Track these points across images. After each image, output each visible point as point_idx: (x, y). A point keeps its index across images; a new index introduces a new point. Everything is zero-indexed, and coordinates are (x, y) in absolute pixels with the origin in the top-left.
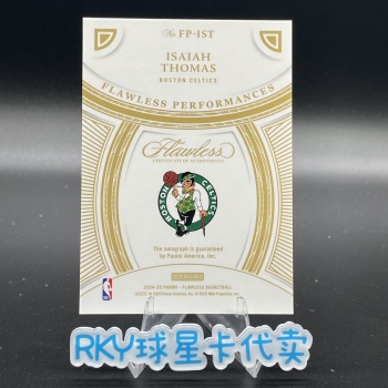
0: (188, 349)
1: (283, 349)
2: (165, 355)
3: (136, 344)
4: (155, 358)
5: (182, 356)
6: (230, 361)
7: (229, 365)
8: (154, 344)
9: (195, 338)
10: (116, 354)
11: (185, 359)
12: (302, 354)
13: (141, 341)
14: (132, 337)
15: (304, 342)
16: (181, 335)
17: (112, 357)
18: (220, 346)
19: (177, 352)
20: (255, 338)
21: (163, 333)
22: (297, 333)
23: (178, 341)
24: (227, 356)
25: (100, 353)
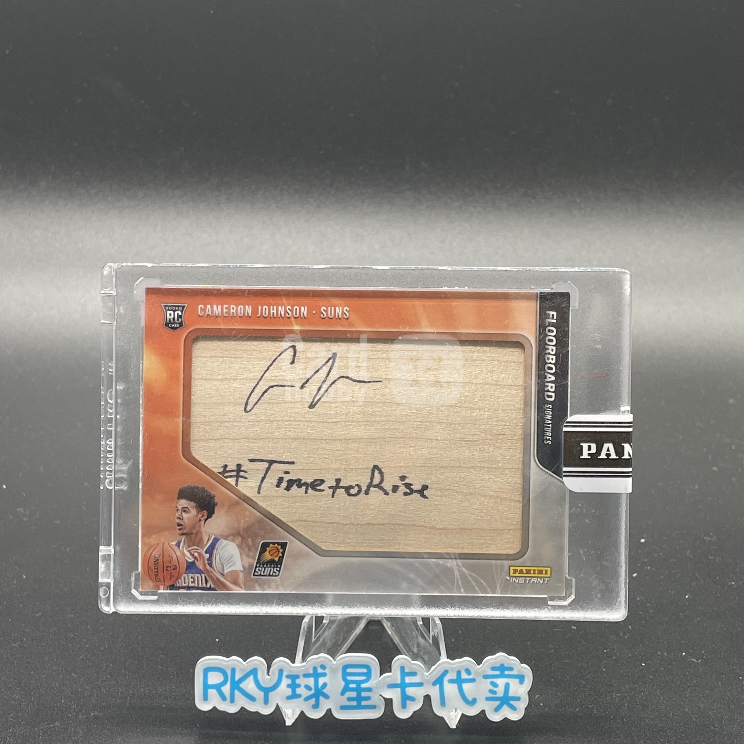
0: (359, 690)
1: (491, 691)
2: (327, 697)
3: (285, 682)
4: (313, 701)
5: (349, 699)
6: (416, 706)
7: (415, 712)
8: (311, 682)
9: (368, 675)
10: (259, 695)
11: (354, 703)
12: (518, 699)
13: (293, 677)
14: (281, 672)
15: (521, 682)
16: (349, 670)
17: (252, 699)
18: (403, 686)
19: (343, 693)
20: (452, 676)
21: (323, 667)
22: (511, 669)
23: (344, 679)
24: (412, 699)
25: (236, 692)
